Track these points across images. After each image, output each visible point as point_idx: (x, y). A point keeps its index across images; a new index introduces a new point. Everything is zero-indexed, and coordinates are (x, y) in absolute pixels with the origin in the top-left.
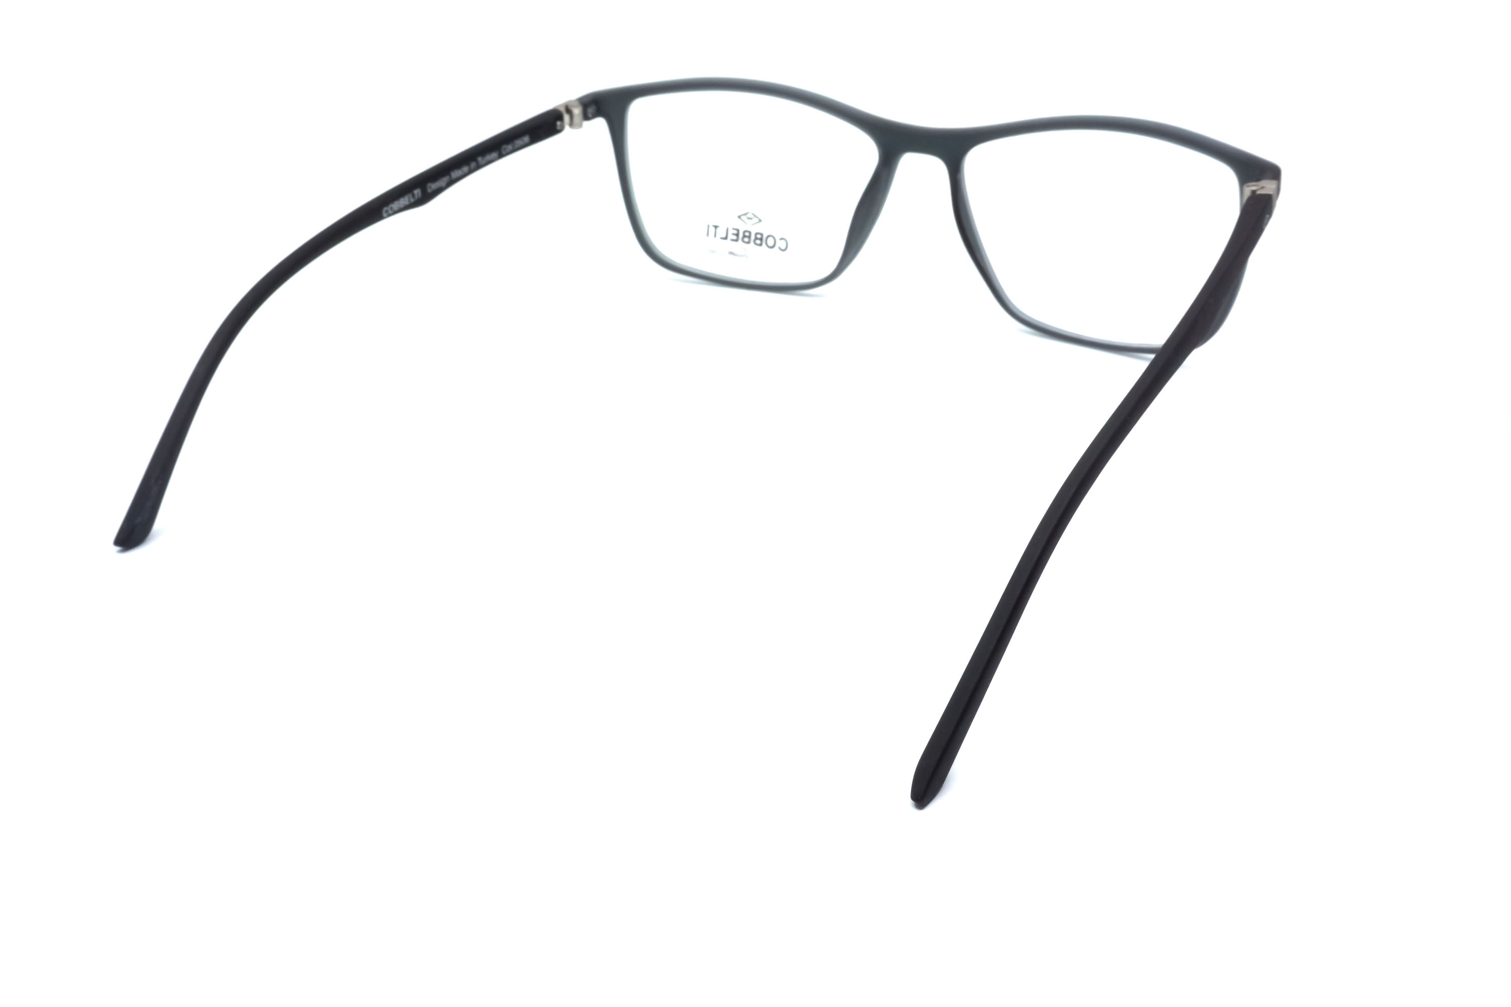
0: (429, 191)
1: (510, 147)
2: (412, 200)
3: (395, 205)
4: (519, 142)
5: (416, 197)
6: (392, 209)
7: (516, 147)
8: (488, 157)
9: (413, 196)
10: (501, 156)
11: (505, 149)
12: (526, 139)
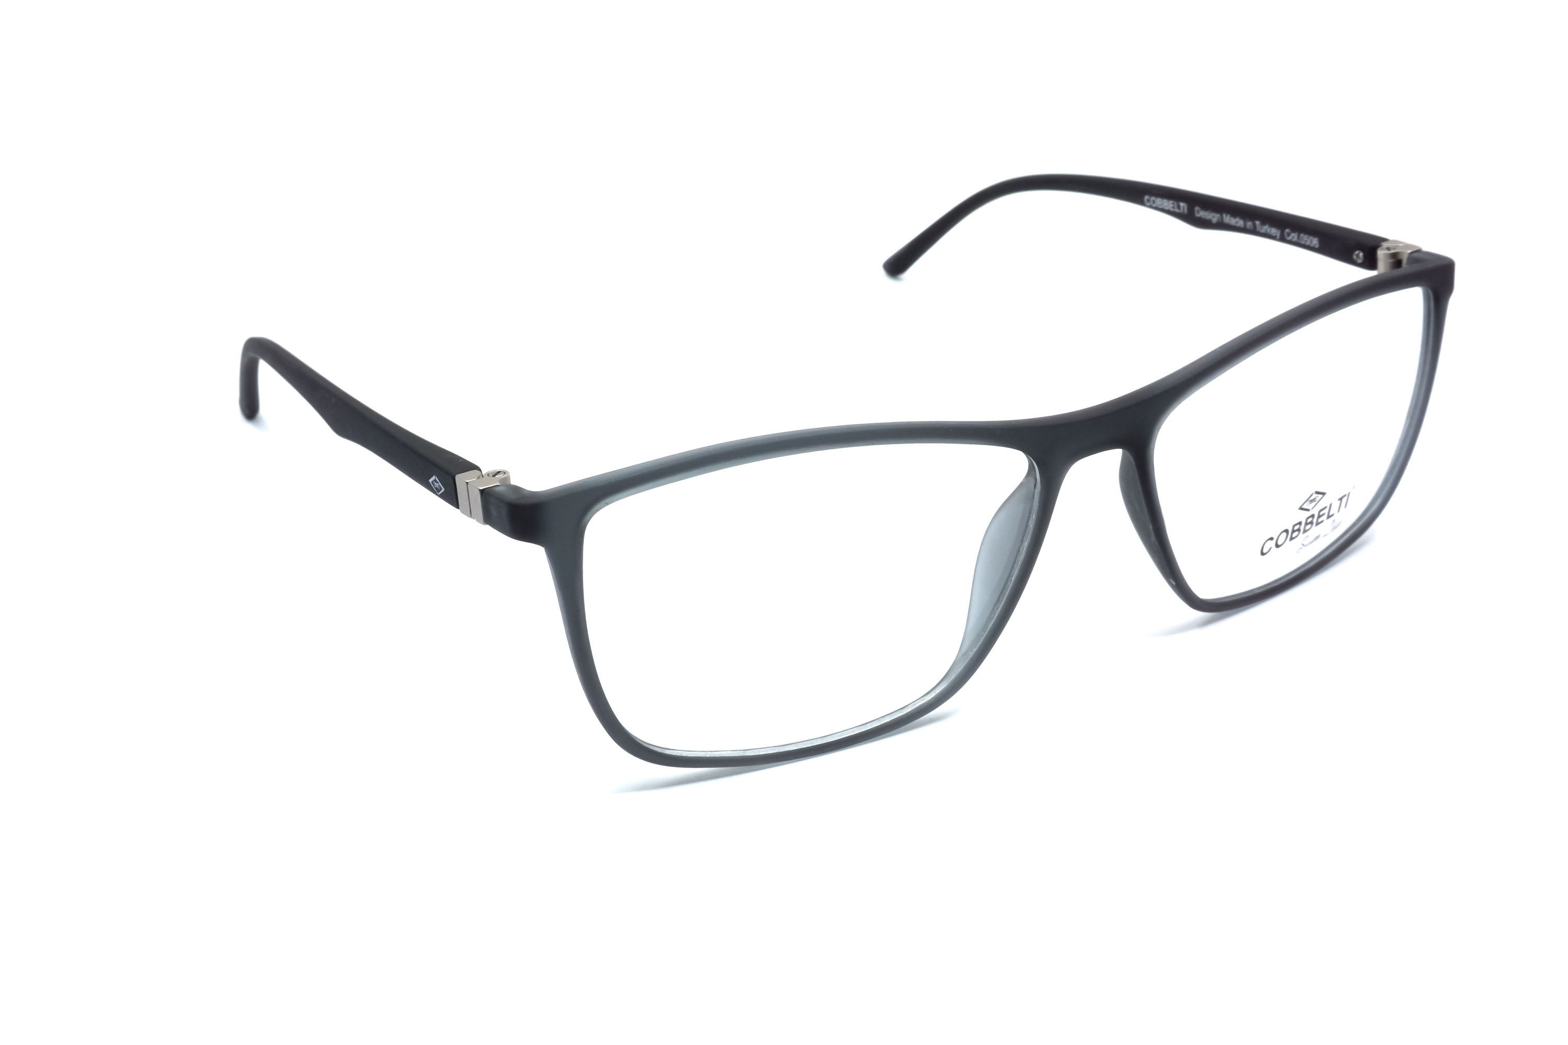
0: (1197, 215)
1: (1294, 236)
2: (1177, 210)
3: (1159, 201)
4: (1306, 239)
5: (1181, 211)
6: (1154, 202)
7: (1303, 242)
8: (1266, 228)
9: (1179, 207)
10: (1283, 239)
11: (1289, 235)
12: (1315, 242)
